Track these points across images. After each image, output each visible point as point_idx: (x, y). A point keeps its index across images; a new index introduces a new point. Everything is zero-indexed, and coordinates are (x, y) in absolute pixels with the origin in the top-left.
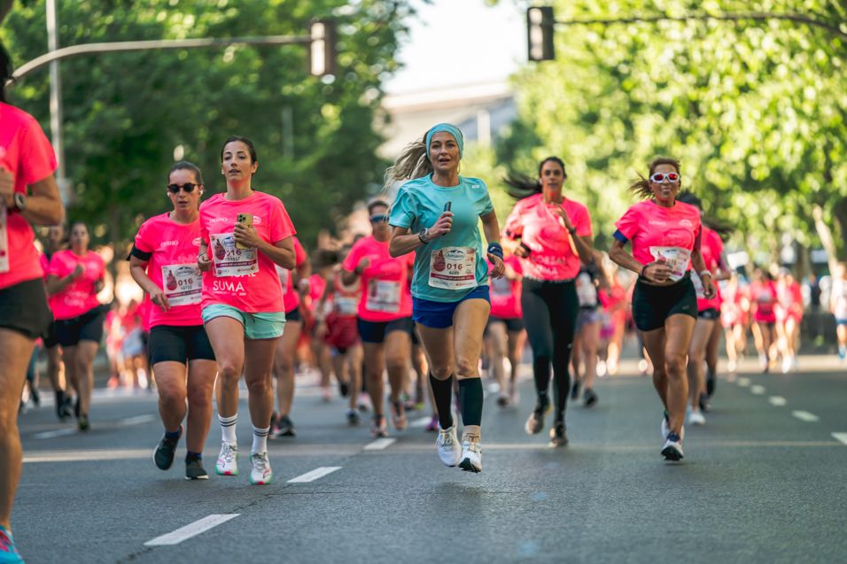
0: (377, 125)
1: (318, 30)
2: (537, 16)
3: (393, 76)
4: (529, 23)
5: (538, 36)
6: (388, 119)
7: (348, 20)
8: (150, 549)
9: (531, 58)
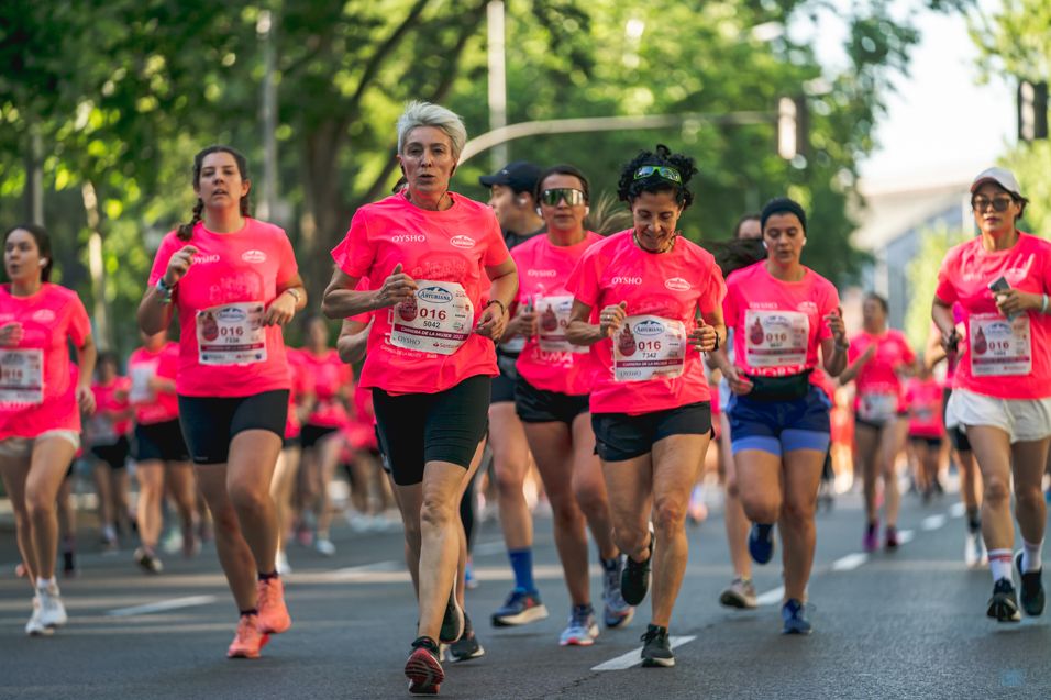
0: (851, 210)
1: (787, 108)
2: (1028, 93)
3: (868, 155)
4: (1020, 99)
5: (1029, 115)
6: (863, 203)
7: (820, 97)
8: (598, 674)
9: (1021, 136)
